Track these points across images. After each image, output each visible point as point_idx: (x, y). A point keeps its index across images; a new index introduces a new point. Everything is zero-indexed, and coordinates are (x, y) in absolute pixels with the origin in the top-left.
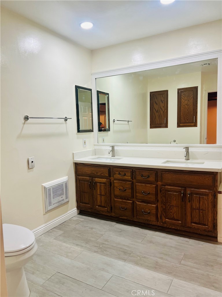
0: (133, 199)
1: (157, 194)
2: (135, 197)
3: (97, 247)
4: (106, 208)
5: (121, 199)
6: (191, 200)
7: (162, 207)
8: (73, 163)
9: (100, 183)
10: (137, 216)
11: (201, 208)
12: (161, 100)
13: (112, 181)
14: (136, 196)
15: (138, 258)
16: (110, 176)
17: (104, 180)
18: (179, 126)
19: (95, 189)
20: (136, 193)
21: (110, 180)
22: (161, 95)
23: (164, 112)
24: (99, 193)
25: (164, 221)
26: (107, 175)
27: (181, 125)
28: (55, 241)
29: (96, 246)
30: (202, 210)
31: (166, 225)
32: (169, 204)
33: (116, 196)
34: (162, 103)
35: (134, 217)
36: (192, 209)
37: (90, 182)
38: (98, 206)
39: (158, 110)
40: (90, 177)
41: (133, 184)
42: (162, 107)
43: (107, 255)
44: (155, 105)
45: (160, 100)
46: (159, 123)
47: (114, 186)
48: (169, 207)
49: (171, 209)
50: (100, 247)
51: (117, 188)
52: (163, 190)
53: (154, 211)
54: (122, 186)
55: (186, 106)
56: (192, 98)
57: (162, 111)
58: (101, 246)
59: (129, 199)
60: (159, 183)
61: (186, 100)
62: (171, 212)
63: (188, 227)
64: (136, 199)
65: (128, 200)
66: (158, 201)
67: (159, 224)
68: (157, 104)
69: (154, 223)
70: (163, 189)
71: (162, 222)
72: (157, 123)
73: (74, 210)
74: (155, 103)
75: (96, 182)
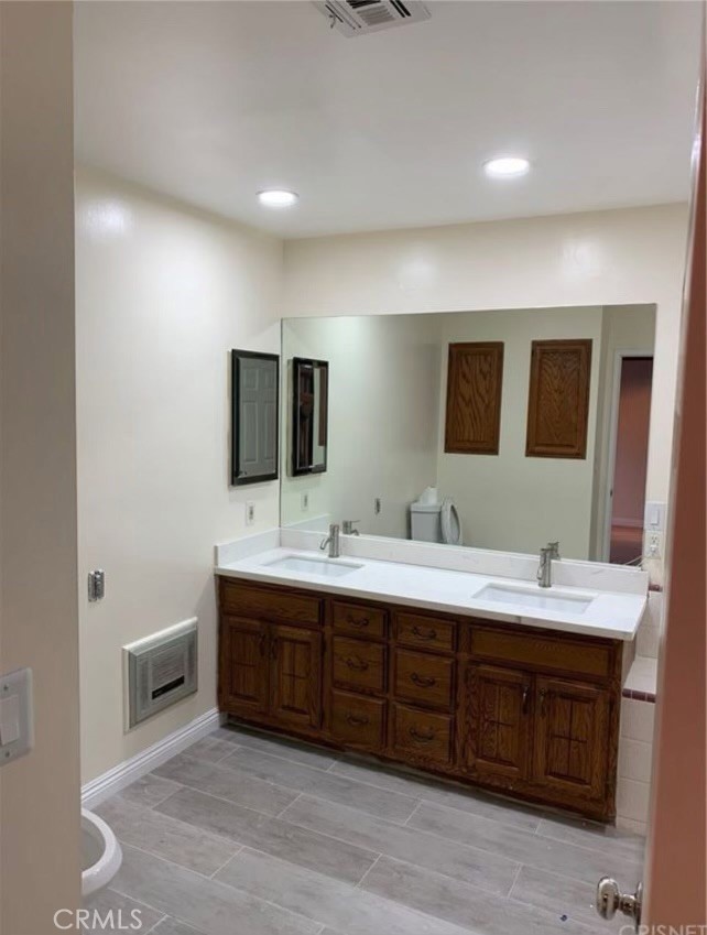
0: (388, 696)
1: (454, 687)
2: (391, 687)
3: (280, 837)
4: (307, 717)
5: (351, 691)
6: (549, 709)
7: (467, 722)
8: (215, 575)
9: (293, 641)
10: (395, 743)
11: (574, 737)
12: (481, 371)
13: (326, 637)
14: (395, 686)
15: (395, 874)
16: (322, 622)
17: (304, 634)
18: (531, 452)
19: (275, 657)
20: (396, 676)
21: (323, 634)
22: (482, 357)
23: (487, 406)
24: (287, 670)
25: (470, 764)
26: (316, 620)
27: (537, 449)
28: (157, 814)
29: (275, 836)
30: (576, 740)
31: (475, 775)
32: (486, 716)
33: (338, 684)
34: (485, 378)
35: (386, 746)
36: (551, 735)
37: (264, 637)
38: (284, 707)
39: (470, 400)
40: (262, 619)
41: (388, 653)
42: (483, 392)
43: (307, 864)
44: (462, 383)
45: (478, 371)
46: (472, 439)
47: (333, 653)
48: (486, 725)
49: (493, 731)
50: (287, 838)
51: (341, 659)
52: (473, 676)
53: (444, 733)
54: (357, 656)
55: (556, 395)
56: (575, 373)
57: (484, 401)
58: (290, 836)
59: (376, 694)
60: (464, 656)
61: (556, 378)
62: (491, 740)
63: (538, 786)
64: (395, 695)
65: (372, 695)
66: (457, 706)
67: (456, 771)
68: (468, 382)
69: (443, 768)
70: (473, 673)
71: (467, 767)
72: (466, 438)
73: (211, 715)
74: (464, 376)
75: (280, 638)
